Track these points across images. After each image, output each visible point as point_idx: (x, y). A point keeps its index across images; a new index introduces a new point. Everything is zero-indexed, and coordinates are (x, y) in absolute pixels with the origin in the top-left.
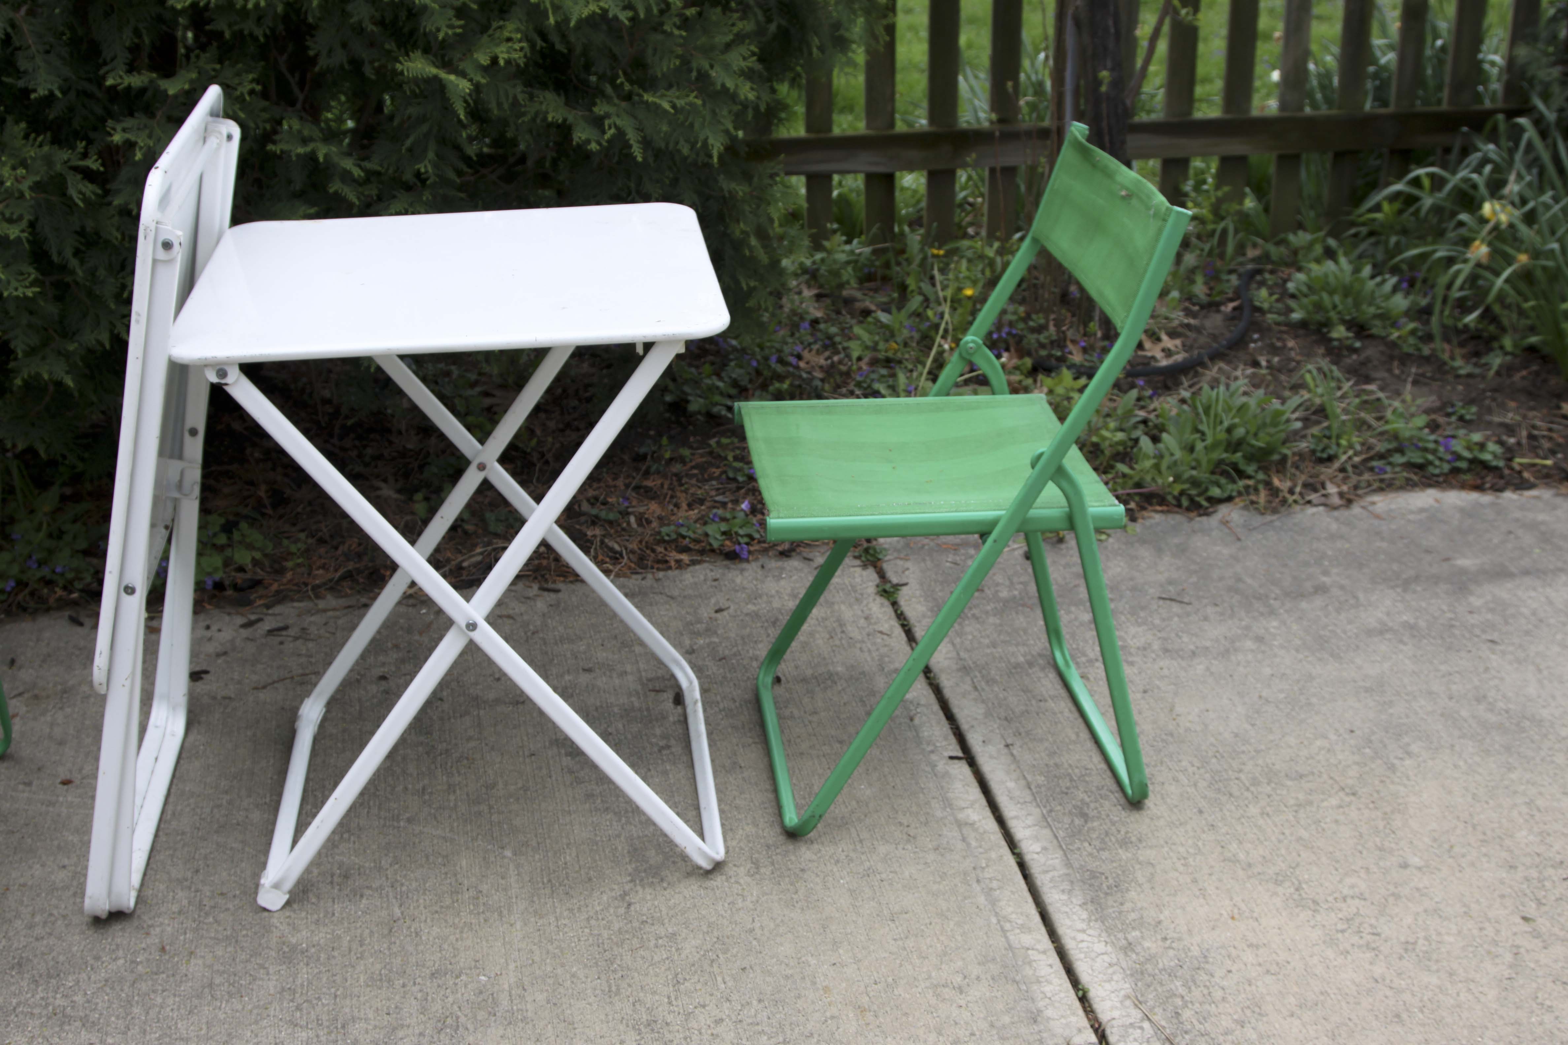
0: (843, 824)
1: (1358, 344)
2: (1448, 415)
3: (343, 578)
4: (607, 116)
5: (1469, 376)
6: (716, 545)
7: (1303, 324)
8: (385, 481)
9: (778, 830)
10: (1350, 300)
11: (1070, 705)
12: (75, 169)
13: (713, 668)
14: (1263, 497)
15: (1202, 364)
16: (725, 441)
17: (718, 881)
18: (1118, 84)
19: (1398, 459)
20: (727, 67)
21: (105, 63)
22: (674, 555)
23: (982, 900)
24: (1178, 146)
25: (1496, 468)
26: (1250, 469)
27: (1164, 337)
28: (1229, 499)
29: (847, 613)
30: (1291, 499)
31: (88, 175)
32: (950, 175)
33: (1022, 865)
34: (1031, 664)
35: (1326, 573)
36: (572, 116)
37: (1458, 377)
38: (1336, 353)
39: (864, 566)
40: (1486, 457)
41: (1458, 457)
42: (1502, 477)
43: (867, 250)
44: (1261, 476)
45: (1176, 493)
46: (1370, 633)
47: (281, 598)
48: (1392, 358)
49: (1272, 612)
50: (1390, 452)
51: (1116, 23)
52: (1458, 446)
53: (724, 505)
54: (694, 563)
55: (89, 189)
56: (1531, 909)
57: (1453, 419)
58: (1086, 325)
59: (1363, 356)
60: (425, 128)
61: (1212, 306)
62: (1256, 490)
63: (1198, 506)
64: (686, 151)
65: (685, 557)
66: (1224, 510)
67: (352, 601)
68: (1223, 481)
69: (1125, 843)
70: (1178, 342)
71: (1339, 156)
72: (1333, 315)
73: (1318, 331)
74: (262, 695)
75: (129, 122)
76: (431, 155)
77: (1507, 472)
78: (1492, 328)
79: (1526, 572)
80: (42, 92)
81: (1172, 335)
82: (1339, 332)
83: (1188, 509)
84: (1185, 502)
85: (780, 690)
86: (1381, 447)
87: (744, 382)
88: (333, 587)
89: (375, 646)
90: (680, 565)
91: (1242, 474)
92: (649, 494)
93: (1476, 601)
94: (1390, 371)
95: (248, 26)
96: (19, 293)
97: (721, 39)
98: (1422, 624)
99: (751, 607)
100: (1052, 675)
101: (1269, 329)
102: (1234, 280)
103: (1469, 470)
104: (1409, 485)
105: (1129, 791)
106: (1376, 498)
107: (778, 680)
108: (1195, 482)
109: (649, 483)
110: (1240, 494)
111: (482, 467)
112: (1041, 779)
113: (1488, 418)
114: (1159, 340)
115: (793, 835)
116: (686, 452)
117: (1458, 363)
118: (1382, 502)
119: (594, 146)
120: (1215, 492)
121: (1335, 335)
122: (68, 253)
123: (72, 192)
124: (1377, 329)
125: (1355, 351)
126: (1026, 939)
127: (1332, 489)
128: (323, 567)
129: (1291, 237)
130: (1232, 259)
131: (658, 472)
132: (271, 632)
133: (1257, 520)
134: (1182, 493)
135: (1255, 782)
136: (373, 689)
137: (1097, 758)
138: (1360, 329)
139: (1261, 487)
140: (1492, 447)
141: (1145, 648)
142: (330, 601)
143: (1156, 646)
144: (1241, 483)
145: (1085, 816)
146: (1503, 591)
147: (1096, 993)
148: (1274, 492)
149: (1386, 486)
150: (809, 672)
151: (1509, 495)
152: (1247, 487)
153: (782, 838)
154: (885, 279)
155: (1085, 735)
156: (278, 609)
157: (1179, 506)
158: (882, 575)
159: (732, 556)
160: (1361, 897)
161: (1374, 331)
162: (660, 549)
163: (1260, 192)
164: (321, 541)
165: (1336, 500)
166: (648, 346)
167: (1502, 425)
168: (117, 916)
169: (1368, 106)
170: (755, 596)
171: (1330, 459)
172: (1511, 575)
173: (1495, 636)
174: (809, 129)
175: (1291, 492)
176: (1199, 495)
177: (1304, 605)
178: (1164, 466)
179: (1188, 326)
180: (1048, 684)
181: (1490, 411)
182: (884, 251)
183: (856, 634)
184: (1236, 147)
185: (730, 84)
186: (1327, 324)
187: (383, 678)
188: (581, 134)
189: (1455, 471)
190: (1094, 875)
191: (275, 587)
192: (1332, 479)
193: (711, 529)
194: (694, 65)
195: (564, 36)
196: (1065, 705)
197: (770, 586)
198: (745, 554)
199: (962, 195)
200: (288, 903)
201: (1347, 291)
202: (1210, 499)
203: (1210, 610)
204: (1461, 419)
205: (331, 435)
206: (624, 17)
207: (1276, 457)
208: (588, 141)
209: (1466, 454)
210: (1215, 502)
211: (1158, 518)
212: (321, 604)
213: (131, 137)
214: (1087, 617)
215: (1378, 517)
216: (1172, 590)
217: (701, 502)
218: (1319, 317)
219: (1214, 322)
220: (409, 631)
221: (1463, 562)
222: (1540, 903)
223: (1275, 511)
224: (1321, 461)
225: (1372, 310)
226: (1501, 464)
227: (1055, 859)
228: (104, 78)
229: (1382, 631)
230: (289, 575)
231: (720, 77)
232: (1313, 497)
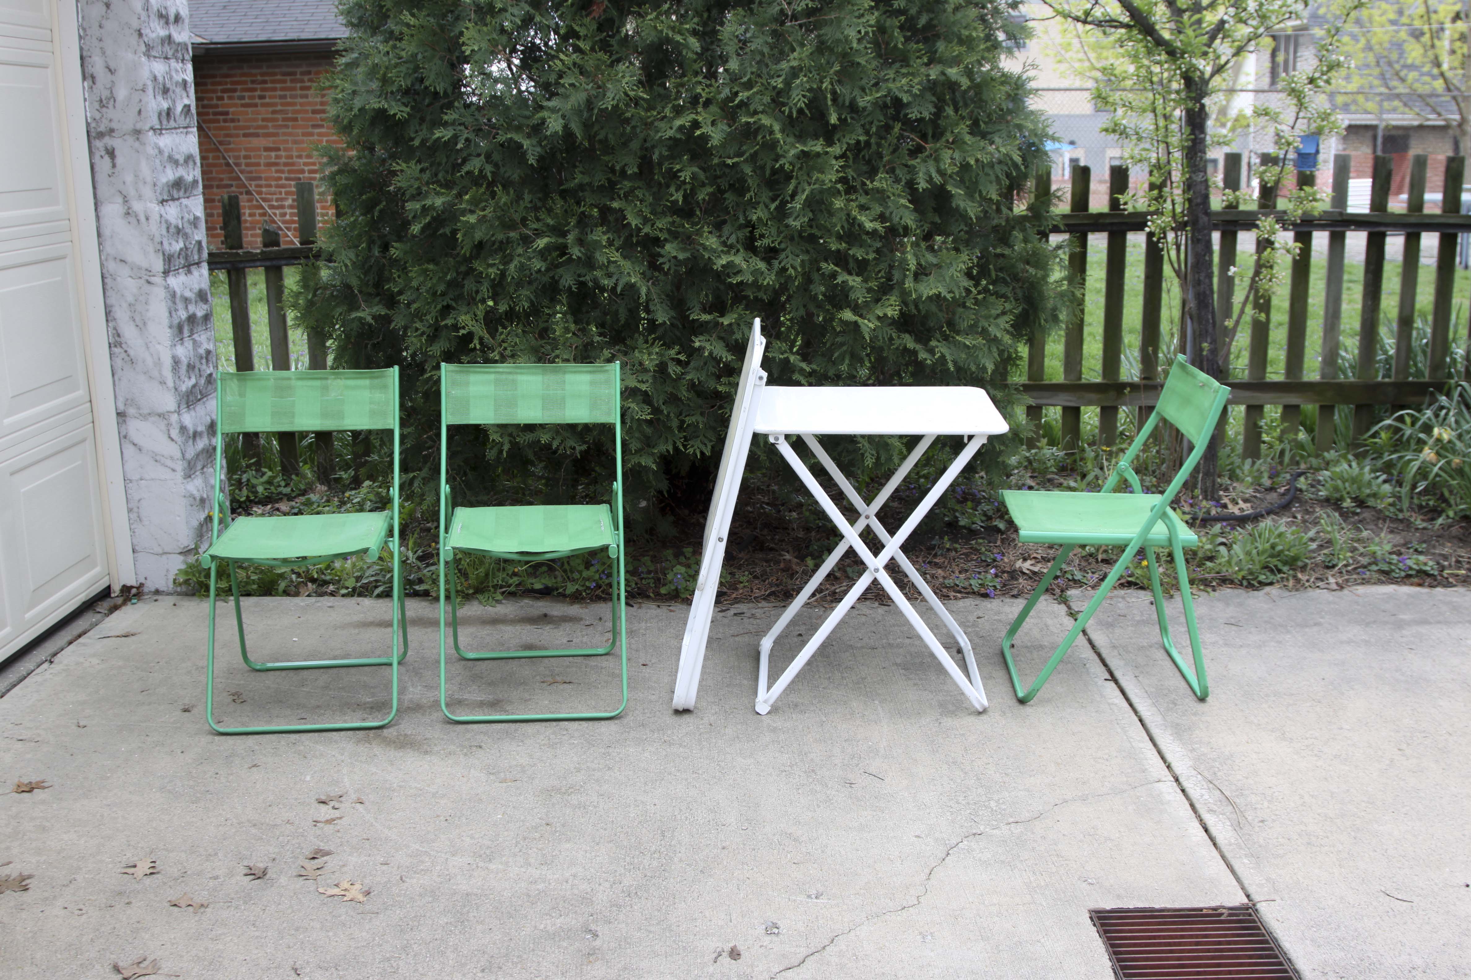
0: (1049, 701)
1: (1358, 510)
2: (1409, 548)
3: (769, 595)
4: (937, 347)
5: (1424, 529)
6: (976, 589)
7: (1327, 500)
8: (788, 552)
9: (1015, 701)
10: (1355, 486)
11: (1171, 663)
12: (673, 359)
13: (977, 640)
14: (1291, 583)
15: (1262, 516)
16: (981, 541)
17: (984, 717)
18: (1214, 351)
19: (1374, 568)
20: (997, 326)
21: (689, 309)
22: (952, 594)
23: (1119, 730)
24: (1257, 397)
25: (1433, 575)
26: (1285, 569)
27: (1240, 502)
28: (1271, 584)
29: (1050, 622)
30: (1307, 584)
31: (679, 362)
32: (1115, 409)
33: (1141, 720)
34: (1151, 647)
35: (1322, 618)
36: (918, 347)
37: (1417, 529)
38: (1345, 515)
39: (1059, 603)
40: (1428, 568)
41: (1411, 568)
42: (1435, 580)
43: (1062, 454)
44: (1291, 572)
45: (1240, 577)
46: (1342, 642)
47: (737, 601)
48: (1379, 519)
49: (1288, 632)
50: (1370, 564)
51: (1213, 318)
52: (1410, 563)
53: (980, 573)
54: (963, 598)
55: (679, 369)
56: (1404, 746)
57: (1411, 550)
58: (1192, 491)
59: (1361, 517)
60: (845, 348)
61: (1271, 489)
62: (1288, 580)
63: (1253, 586)
64: (973, 368)
65: (959, 595)
66: (1268, 589)
67: (777, 604)
68: (1268, 574)
69: (1195, 714)
70: (1249, 505)
71: (1359, 408)
72: (1344, 493)
73: (1336, 504)
74: (737, 639)
75: (701, 338)
76: (847, 361)
77: (1439, 578)
78: (1443, 505)
79: (1439, 622)
80: (660, 321)
81: (1245, 501)
82: (1348, 503)
83: (1246, 587)
84: (1245, 583)
85: (1014, 650)
86: (1364, 561)
87: (990, 513)
88: (766, 598)
89: (793, 623)
90: (956, 598)
91: (1280, 571)
92: (937, 565)
93: (1404, 632)
94: (1376, 525)
95: (761, 295)
96: (643, 417)
97: (994, 312)
98: (1373, 640)
99: (996, 617)
100: (1162, 651)
101: (1306, 502)
102: (1288, 476)
103: (1417, 576)
104: (1380, 582)
105: (1199, 694)
106: (1359, 587)
107: (1013, 646)
108: (1251, 573)
109: (936, 560)
110: (1278, 582)
111: (867, 517)
112: (1153, 690)
113: (1433, 551)
114: (1237, 503)
115: (1022, 702)
116: (957, 546)
117: (1418, 522)
118: (1361, 590)
119: (929, 362)
120: (1262, 578)
121: (1345, 505)
122: (661, 402)
123: (670, 370)
124: (1371, 502)
125: (1357, 514)
126: (1141, 745)
127: (1332, 580)
128: (759, 589)
129: (1326, 454)
130: (1288, 465)
131: (942, 555)
132: (735, 614)
133: (1287, 594)
134: (1244, 578)
135: (1267, 695)
136: (796, 639)
137: (1183, 684)
138: (1361, 503)
139: (1290, 578)
140: (1431, 563)
141: (1214, 644)
142: (764, 604)
143: (1221, 642)
144: (1279, 576)
145: (1175, 704)
146: (1423, 629)
147: (1175, 765)
148: (1298, 580)
149: (1365, 582)
150: (1029, 644)
151: (1439, 590)
152: (1282, 578)
153: (1017, 704)
154: (1072, 470)
155: (1178, 674)
156: (736, 606)
157: (1241, 585)
158: (1069, 607)
159: (985, 596)
160: (1316, 738)
161: (1369, 504)
162: (944, 590)
163: (1310, 430)
164: (755, 577)
165: (1335, 587)
166: (970, 437)
167: (1441, 555)
168: (686, 711)
169: (1380, 379)
170: (999, 613)
171: (1334, 566)
172: (1430, 623)
173: (1413, 647)
174: (1030, 379)
175: (1308, 581)
176: (1253, 579)
177: (1307, 630)
178: (1233, 562)
179: (1255, 497)
180: (1161, 654)
181: (1434, 547)
182: (1073, 454)
183: (1055, 631)
184: (1293, 399)
185: (999, 335)
186: (1341, 499)
187: (800, 635)
188: (922, 355)
189: (1408, 576)
190: (1177, 724)
191: (734, 596)
192: (1333, 576)
193: (972, 582)
194: (980, 325)
195: (916, 306)
196: (1168, 663)
197: (1007, 609)
198: (992, 595)
199: (1121, 429)
200: (769, 713)
201: (1354, 480)
202: (1260, 583)
203: (1253, 630)
204: (1416, 550)
205: (755, 528)
206: (949, 296)
207: (1300, 564)
208: (926, 359)
209: (1415, 567)
210: (1262, 584)
211: (1229, 590)
212: (760, 605)
213: (703, 344)
214: (1184, 629)
215: (1358, 596)
216: (1233, 621)
217: (967, 571)
218: (1337, 495)
219: (1272, 497)
220: (810, 618)
221: (1402, 617)
222: (1408, 744)
223: (1297, 590)
224: (1328, 567)
225: (1368, 491)
226: (1436, 573)
227: (1159, 719)
228: (689, 316)
229: (1349, 642)
230: (741, 591)
231: (993, 331)
232: (1320, 584)
